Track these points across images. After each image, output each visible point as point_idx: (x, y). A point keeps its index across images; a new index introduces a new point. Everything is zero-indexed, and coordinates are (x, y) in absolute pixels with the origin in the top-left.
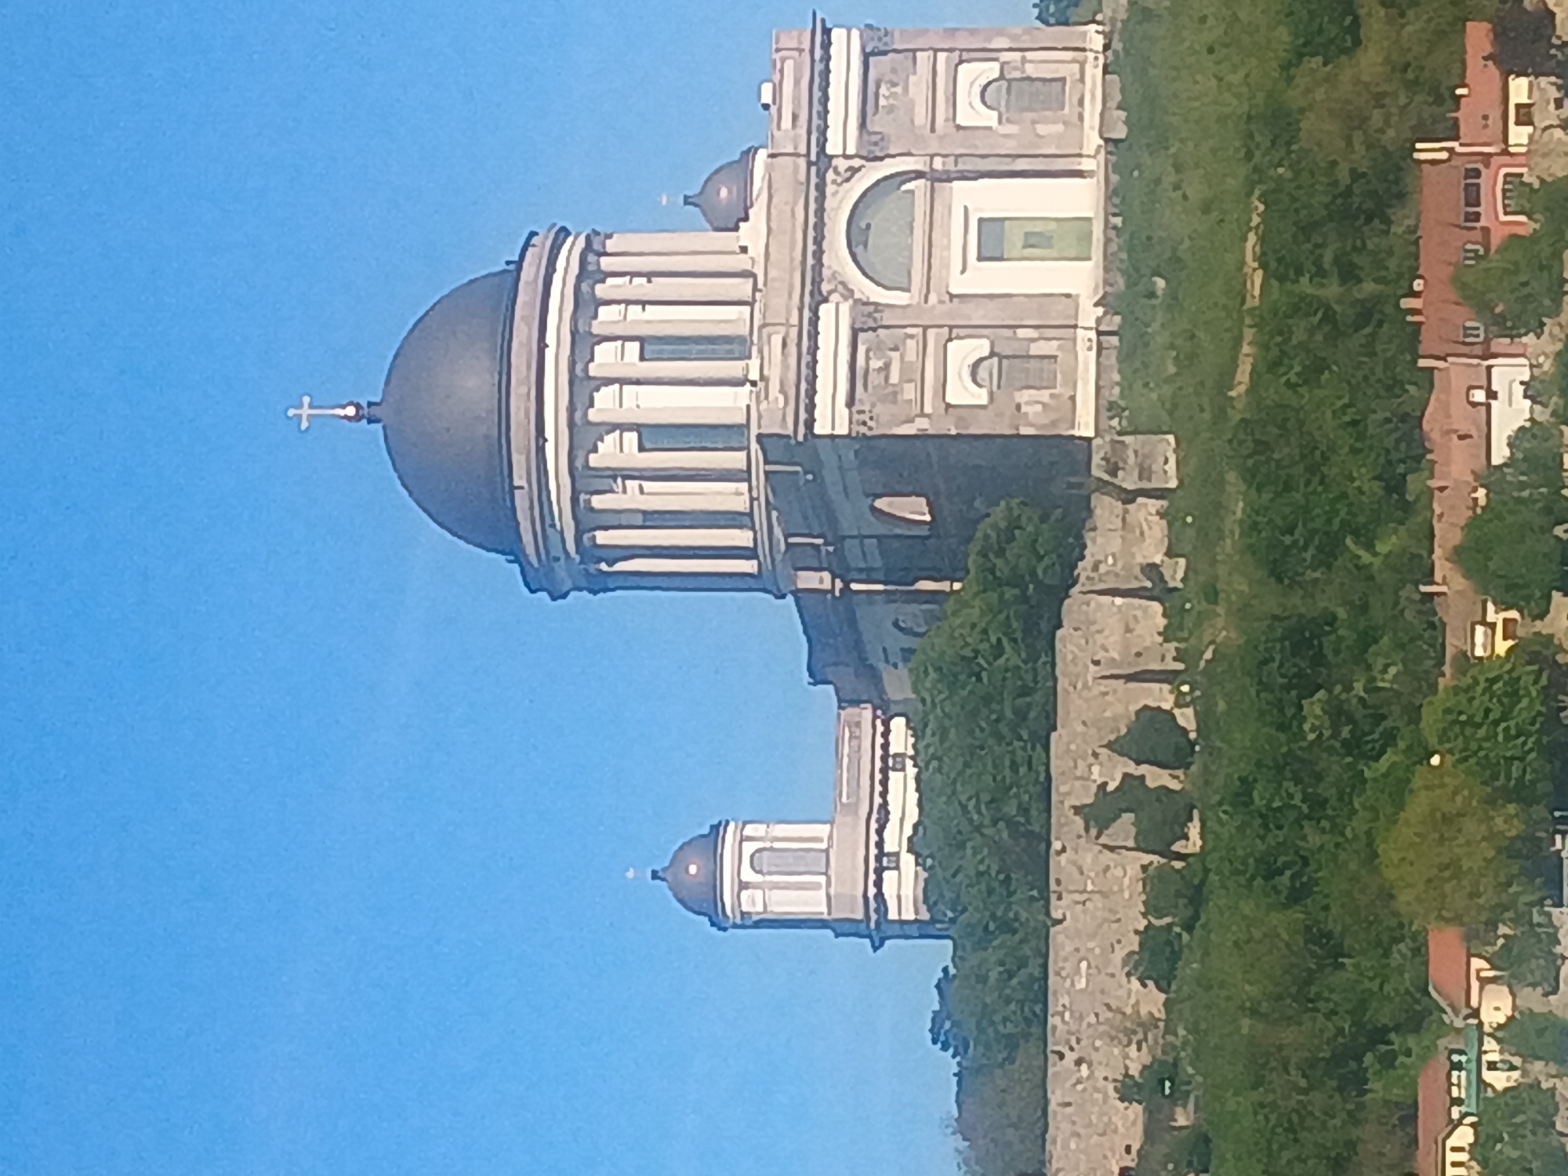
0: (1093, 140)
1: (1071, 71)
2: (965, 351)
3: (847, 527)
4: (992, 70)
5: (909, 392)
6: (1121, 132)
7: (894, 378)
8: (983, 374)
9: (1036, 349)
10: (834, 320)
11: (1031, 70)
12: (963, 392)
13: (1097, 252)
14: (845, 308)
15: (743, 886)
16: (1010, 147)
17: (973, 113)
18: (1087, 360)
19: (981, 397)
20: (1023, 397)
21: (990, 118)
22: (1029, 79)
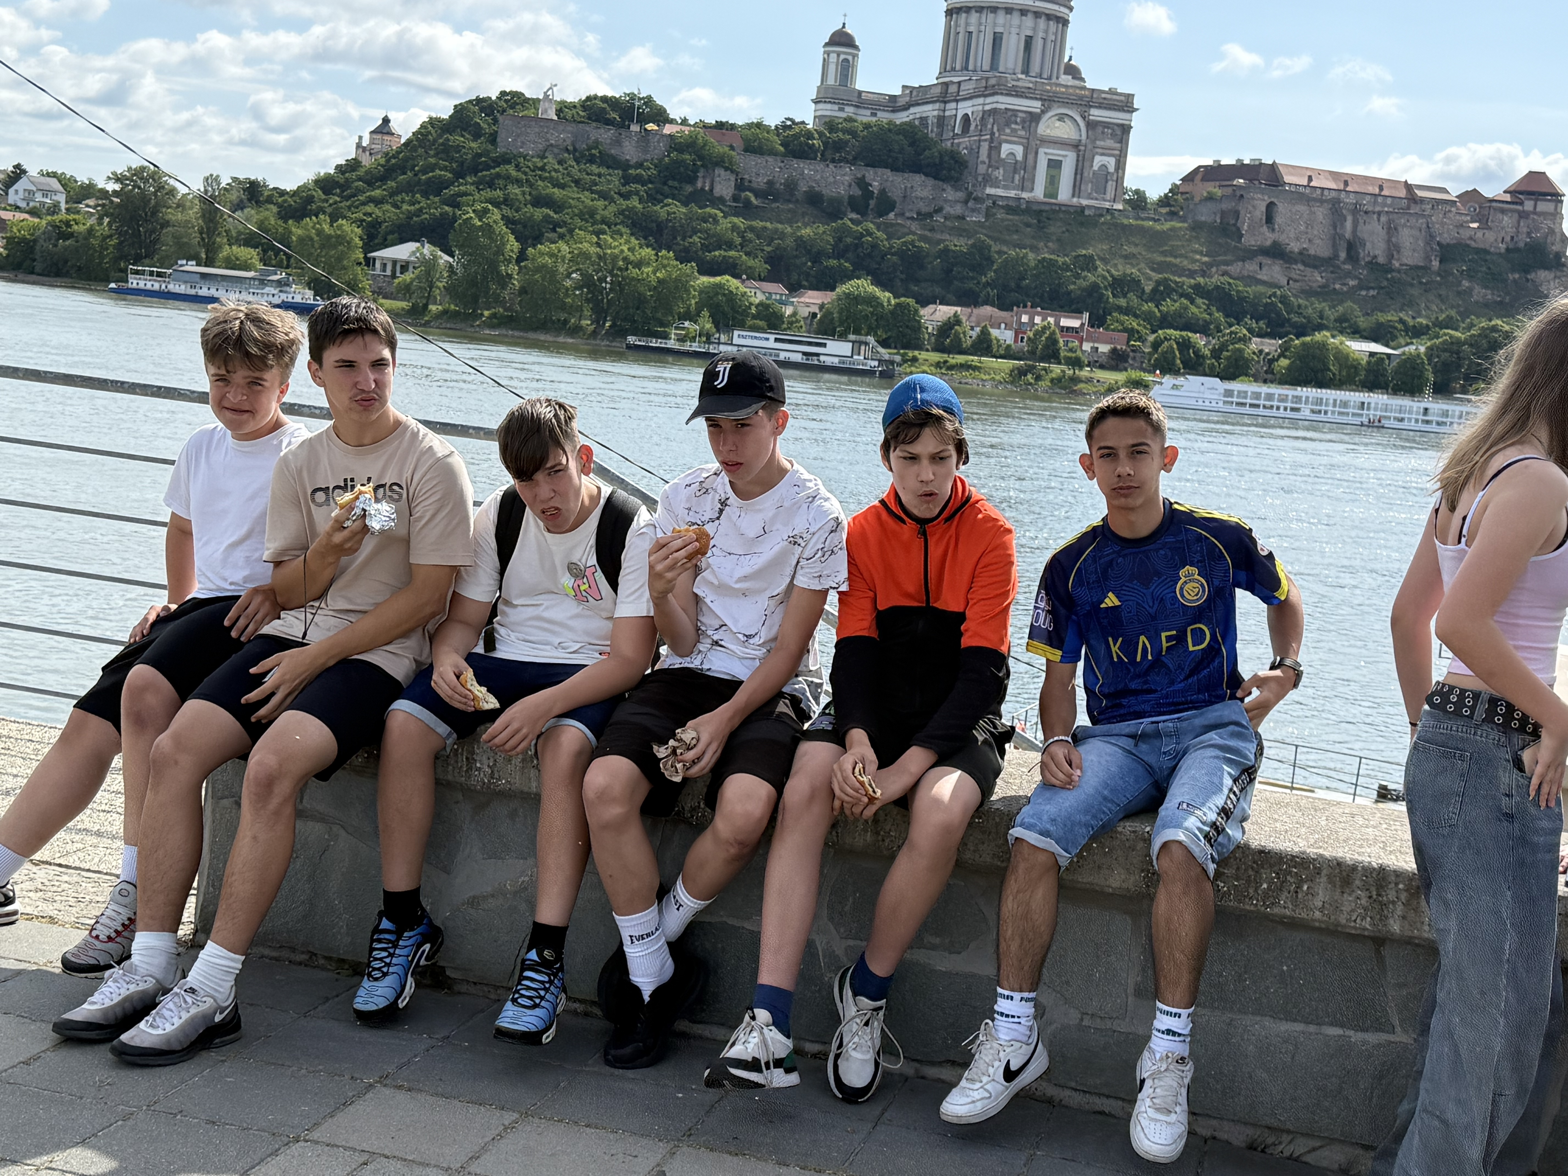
0: (1085, 202)
1: (1108, 197)
2: (1019, 151)
3: (961, 105)
4: (1112, 169)
5: (1008, 131)
6: (1087, 212)
7: (1013, 126)
8: (1011, 157)
9: (1017, 177)
10: (1035, 106)
11: (1110, 183)
12: (1005, 149)
13: (1047, 200)
14: (1038, 111)
15: (838, 55)
16: (1086, 174)
17: (1098, 161)
18: (1012, 193)
19: (1003, 156)
20: (1001, 171)
21: (1096, 167)
22: (1107, 182)
